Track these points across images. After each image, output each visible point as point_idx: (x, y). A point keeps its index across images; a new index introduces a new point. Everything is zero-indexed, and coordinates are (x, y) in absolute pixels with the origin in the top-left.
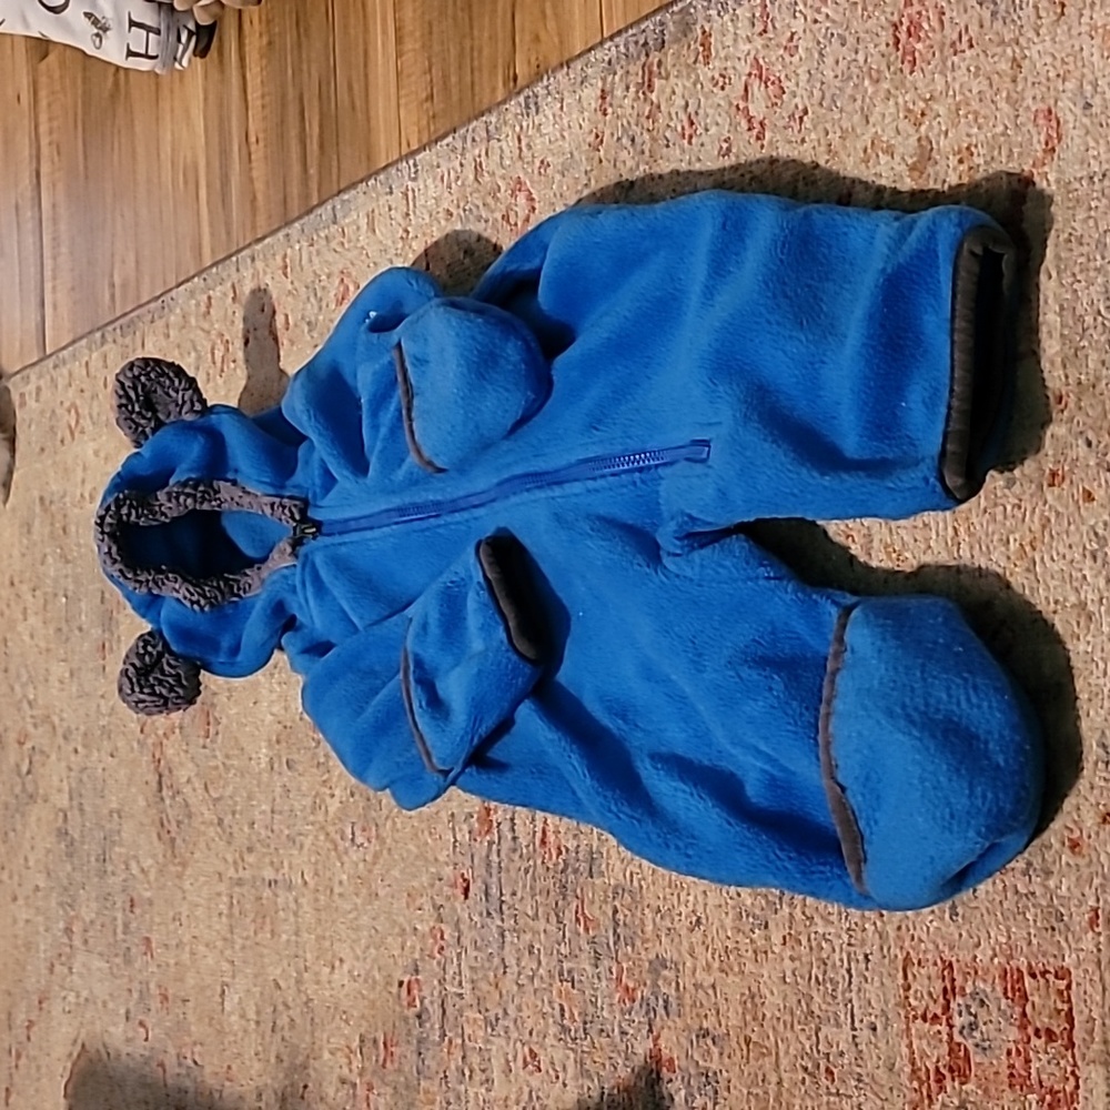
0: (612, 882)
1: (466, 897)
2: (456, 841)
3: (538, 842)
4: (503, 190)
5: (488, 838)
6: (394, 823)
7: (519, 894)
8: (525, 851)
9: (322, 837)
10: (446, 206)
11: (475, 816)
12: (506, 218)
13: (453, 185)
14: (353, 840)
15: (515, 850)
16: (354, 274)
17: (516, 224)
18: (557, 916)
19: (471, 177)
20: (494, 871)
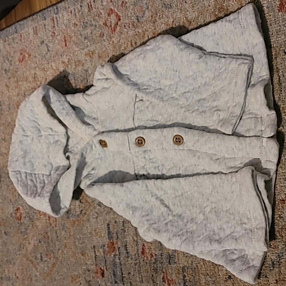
0: (181, 265)
1: (103, 277)
2: (96, 256)
3: (140, 253)
4: (103, 13)
5: (113, 253)
6: (63, 251)
7: (132, 273)
8: (133, 257)
9: (25, 259)
10: (74, 22)
11: (106, 246)
12: (105, 24)
13: (77, 14)
14: (41, 259)
15: (128, 257)
16: (28, 50)
17: (111, 26)
18: (153, 280)
19: (87, 10)
20: (118, 265)
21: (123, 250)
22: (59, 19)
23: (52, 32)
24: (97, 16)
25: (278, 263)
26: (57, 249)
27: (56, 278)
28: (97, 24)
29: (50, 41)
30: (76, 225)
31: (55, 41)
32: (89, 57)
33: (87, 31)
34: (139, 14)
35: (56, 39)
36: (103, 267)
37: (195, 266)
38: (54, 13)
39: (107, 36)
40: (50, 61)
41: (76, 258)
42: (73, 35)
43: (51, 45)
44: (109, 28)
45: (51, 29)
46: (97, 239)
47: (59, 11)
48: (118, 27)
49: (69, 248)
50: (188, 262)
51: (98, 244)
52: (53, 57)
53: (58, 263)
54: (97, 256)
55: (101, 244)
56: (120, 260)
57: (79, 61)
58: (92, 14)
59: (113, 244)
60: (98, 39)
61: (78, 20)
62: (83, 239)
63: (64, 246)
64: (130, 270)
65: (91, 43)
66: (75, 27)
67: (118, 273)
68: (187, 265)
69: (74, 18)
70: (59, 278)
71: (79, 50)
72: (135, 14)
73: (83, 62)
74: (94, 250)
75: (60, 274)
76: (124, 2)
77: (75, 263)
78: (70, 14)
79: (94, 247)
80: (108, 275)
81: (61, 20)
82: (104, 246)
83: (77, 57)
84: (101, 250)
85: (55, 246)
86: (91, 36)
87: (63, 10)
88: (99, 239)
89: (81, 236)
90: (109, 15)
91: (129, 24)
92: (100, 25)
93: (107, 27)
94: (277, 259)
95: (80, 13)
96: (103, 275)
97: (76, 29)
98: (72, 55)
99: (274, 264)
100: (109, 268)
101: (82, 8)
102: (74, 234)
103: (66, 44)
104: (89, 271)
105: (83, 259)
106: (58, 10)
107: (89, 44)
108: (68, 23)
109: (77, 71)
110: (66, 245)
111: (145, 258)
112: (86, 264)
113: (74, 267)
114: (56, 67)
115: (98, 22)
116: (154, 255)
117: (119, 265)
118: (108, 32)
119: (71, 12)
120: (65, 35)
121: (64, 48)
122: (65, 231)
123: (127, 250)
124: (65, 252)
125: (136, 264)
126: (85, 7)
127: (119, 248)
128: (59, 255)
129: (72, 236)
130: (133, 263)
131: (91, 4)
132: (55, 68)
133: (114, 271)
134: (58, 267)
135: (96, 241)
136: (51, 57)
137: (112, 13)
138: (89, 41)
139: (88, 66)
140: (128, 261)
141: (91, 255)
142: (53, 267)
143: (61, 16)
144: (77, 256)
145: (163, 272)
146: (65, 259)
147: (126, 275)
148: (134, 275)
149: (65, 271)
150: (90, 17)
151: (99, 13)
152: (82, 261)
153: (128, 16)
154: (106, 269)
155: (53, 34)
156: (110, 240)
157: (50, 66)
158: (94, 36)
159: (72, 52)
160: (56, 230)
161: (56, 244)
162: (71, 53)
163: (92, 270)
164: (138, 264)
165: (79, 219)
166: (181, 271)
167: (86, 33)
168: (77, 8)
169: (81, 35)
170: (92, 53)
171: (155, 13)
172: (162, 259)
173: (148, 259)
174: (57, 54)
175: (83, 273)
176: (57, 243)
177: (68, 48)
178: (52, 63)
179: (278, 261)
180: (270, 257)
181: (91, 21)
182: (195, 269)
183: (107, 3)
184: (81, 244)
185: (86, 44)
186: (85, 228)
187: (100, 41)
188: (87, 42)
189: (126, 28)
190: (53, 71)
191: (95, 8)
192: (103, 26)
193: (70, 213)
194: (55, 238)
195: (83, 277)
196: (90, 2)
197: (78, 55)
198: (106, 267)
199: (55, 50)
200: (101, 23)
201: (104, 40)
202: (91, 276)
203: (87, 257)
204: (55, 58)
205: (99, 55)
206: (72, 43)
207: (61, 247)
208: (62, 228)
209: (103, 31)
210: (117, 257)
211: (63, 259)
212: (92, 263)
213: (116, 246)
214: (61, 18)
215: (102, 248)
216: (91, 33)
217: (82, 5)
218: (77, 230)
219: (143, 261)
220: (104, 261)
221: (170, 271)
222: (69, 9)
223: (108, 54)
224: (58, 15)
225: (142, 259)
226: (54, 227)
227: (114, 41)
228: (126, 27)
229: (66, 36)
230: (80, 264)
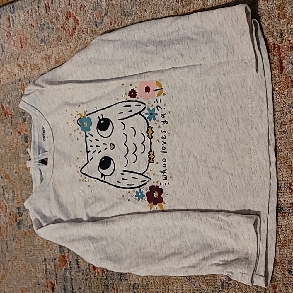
21: (74, 264)
22: (15, 19)
23: (7, 32)
24: (54, 18)
25: (227, 284)
26: (7, 260)
27: (5, 290)
28: (54, 27)
29: (6, 41)
30: (27, 236)
31: (10, 42)
32: (45, 62)
33: (44, 33)
34: (98, 20)
35: (12, 39)
36: (54, 280)
37: (146, 284)
38: (10, 11)
39: (64, 41)
40: (4, 62)
41: (26, 270)
42: (29, 36)
43: (6, 45)
44: (66, 32)
45: (6, 29)
46: (48, 251)
47: (16, 10)
48: (76, 31)
49: (19, 260)
50: (138, 280)
51: (49, 257)
52: (8, 59)
53: (8, 274)
54: (47, 269)
55: (52, 257)
56: (70, 274)
57: (35, 64)
58: (49, 16)
59: (64, 257)
60: (55, 42)
61: (35, 21)
62: (34, 251)
63: (14, 258)
64: (80, 285)
65: (48, 47)
66: (31, 28)
67: (69, 288)
68: (138, 283)
69: (30, 18)
70: (9, 290)
71: (35, 53)
72: (93, 19)
73: (39, 66)
74: (45, 263)
75: (9, 286)
76: (83, 6)
77: (26, 275)
78: (27, 15)
79: (45, 260)
80: (59, 290)
81: (17, 20)
82: (55, 259)
83: (33, 60)
84: (52, 264)
85: (5, 258)
86: (48, 40)
87: (20, 9)
88: (50, 252)
89: (32, 248)
90: (67, 18)
91: (88, 30)
92: (58, 28)
93: (64, 31)
94: (227, 280)
95: (37, 14)
96: (53, 289)
97: (33, 31)
98: (27, 58)
99: (223, 285)
100: (60, 282)
101: (39, 8)
102: (24, 246)
103: (22, 46)
104: (39, 284)
105: (33, 272)
106: (14, 9)
107: (45, 47)
108: (24, 23)
109: (32, 75)
110: (16, 257)
111: (96, 274)
112: (37, 277)
113: (24, 279)
114: (11, 69)
115: (56, 25)
116: (105, 271)
117: (70, 280)
118: (66, 36)
119: (28, 12)
120: (21, 35)
121: (19, 50)
122: (16, 242)
123: (78, 265)
124: (15, 264)
125: (86, 280)
126: (42, 8)
127: (71, 262)
128: (9, 266)
129: (23, 247)
130: (84, 279)
131: (49, 5)
132: (10, 71)
133: (64, 285)
134: (8, 279)
135: (48, 254)
136: (6, 58)
137: (70, 17)
138: (46, 45)
139: (44, 71)
140: (79, 276)
141: (42, 268)
142: (3, 279)
143: (17, 15)
144: (27, 269)
145: (114, 289)
146: (14, 271)
147: (76, 291)
148: (84, 290)
149: (15, 283)
150: (47, 19)
151: (57, 15)
152: (32, 274)
153: (86, 21)
154: (57, 283)
155: (8, 35)
156: (62, 253)
157: (4, 68)
158: (51, 39)
159: (28, 54)
160: (6, 240)
161: (6, 256)
162: (26, 56)
163: (42, 284)
164: (88, 280)
165: (31, 230)
166: (132, 288)
167: (43, 36)
168: (34, 8)
169: (37, 37)
170: (49, 58)
171: (114, 20)
172: (113, 275)
173: (99, 275)
174: (12, 55)
175: (33, 286)
176: (7, 254)
177: (24, 50)
178: (7, 65)
179: (227, 283)
180: (219, 278)
181: (48, 23)
182: (145, 286)
183: (65, 6)
184: (32, 256)
185: (42, 47)
186: (37, 240)
187: (57, 45)
188: (44, 46)
189: (84, 34)
190: (8, 73)
191: (53, 10)
192: (61, 29)
193: (22, 223)
194: (5, 249)
195: (33, 290)
196: (48, 3)
197: (34, 58)
198: (57, 281)
199: (10, 51)
200: (59, 26)
201: (61, 44)
202: (41, 290)
203: (37, 270)
204: (10, 60)
205: (55, 59)
206: (28, 45)
207: (11, 258)
208: (12, 238)
209: (60, 34)
210: (68, 271)
211: (13, 271)
212: (43, 276)
213: (67, 260)
214: (17, 17)
215: (53, 261)
216: (48, 36)
217: (39, 5)
218: (28, 241)
219: (95, 276)
220: (55, 274)
221: (121, 288)
222: (26, 9)
223: (65, 59)
224: (14, 14)
225: (94, 275)
226: (5, 237)
227: (72, 46)
228: (84, 32)
229: (22, 37)
230: (30, 277)
